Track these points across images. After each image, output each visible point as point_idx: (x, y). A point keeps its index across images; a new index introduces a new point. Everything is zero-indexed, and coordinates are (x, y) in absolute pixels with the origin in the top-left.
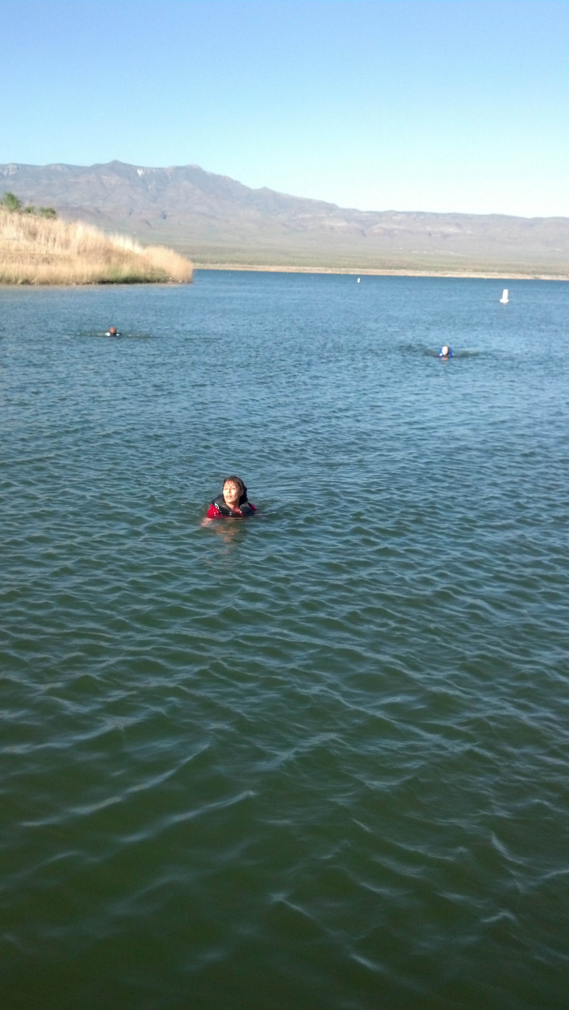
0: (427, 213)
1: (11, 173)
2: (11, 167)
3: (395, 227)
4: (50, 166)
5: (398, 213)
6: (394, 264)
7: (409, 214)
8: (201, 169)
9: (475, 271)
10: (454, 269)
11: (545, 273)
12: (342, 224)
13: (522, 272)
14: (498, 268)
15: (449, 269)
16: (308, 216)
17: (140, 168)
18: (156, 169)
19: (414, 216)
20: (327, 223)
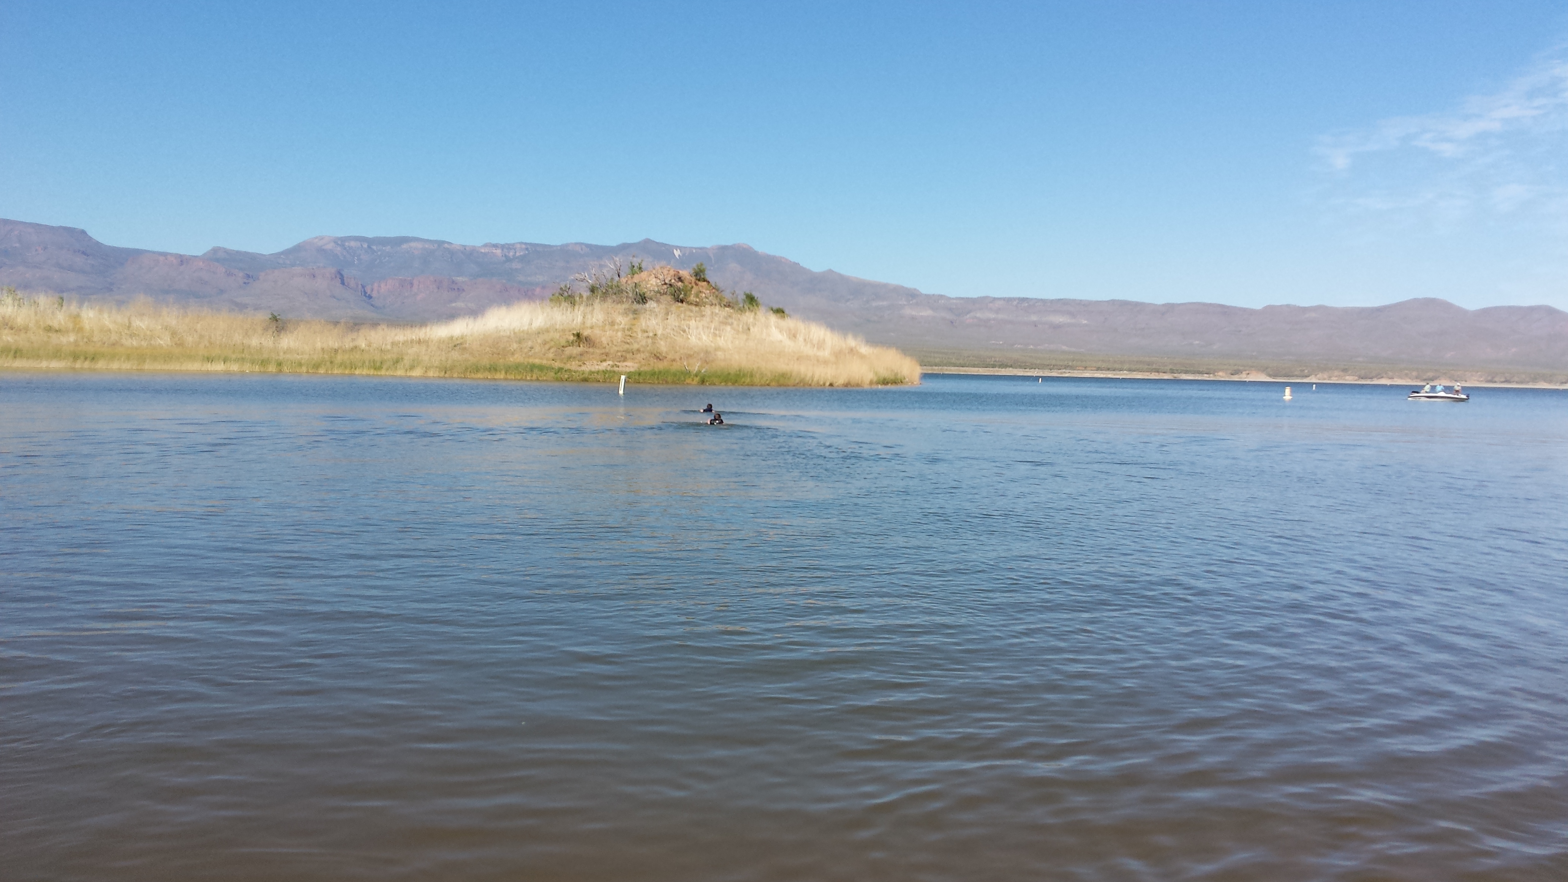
0: (1032, 299)
1: (518, 254)
2: (518, 246)
3: (992, 316)
4: (567, 245)
5: (995, 299)
6: (996, 361)
7: (1009, 300)
8: (751, 248)
9: (1098, 369)
10: (1072, 368)
11: (1186, 372)
12: (927, 313)
13: (1157, 371)
14: (1126, 366)
15: (1066, 367)
16: (885, 303)
17: (677, 247)
18: (695, 248)
19: (1015, 303)
20: (908, 312)
